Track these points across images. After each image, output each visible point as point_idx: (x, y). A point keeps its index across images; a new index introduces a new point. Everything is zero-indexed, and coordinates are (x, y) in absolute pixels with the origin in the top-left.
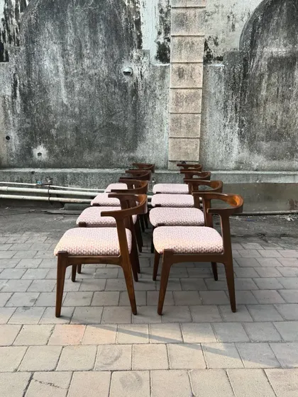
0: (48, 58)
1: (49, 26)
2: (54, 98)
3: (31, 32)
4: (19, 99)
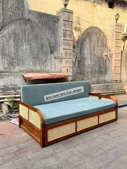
0: (86, 50)
1: (88, 40)
2: (87, 62)
3: (83, 41)
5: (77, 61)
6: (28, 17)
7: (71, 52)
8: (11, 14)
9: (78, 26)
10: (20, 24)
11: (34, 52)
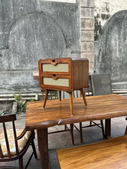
0: (113, 40)
1: (116, 28)
2: (114, 55)
3: (109, 30)
4: (101, 56)
5: (101, 54)
6: (40, 9)
7: (91, 45)
8: (22, 8)
9: (106, 13)
10: (30, 18)
11: (47, 47)
